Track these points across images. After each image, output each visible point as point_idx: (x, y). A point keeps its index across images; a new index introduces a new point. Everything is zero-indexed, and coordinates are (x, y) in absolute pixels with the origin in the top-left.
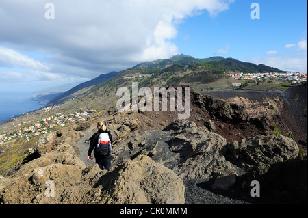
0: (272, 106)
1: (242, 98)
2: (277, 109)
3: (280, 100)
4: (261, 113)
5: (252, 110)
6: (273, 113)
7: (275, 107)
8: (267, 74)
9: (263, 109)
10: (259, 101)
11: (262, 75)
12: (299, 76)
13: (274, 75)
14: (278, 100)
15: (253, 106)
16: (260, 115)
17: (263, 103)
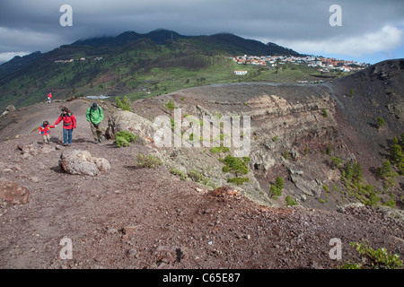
0: (322, 110)
1: (274, 96)
2: (332, 117)
3: (330, 99)
4: (308, 124)
5: (292, 119)
6: (327, 123)
7: (327, 112)
8: (281, 57)
9: (310, 117)
10: (301, 102)
11: (274, 59)
13: (291, 59)
15: (293, 112)
16: (306, 128)
17: (309, 105)
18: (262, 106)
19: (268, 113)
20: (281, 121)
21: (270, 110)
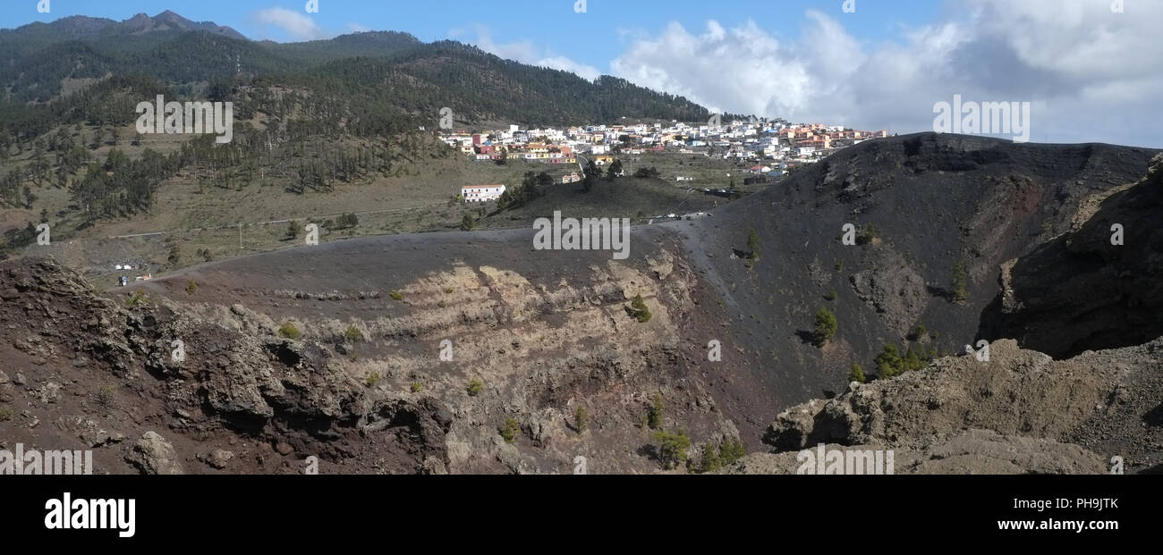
0: (637, 300)
1: (488, 271)
2: (666, 322)
3: (677, 269)
4: (590, 343)
5: (542, 331)
6: (647, 338)
7: (651, 305)
8: (640, 130)
9: (597, 322)
10: (574, 283)
11: (615, 134)
12: (784, 140)
13: (670, 135)
14: (666, 269)
15: (545, 313)
16: (584, 355)
17: (597, 289)
18: (449, 299)
19: (464, 320)
20: (505, 338)
21: (473, 311)
